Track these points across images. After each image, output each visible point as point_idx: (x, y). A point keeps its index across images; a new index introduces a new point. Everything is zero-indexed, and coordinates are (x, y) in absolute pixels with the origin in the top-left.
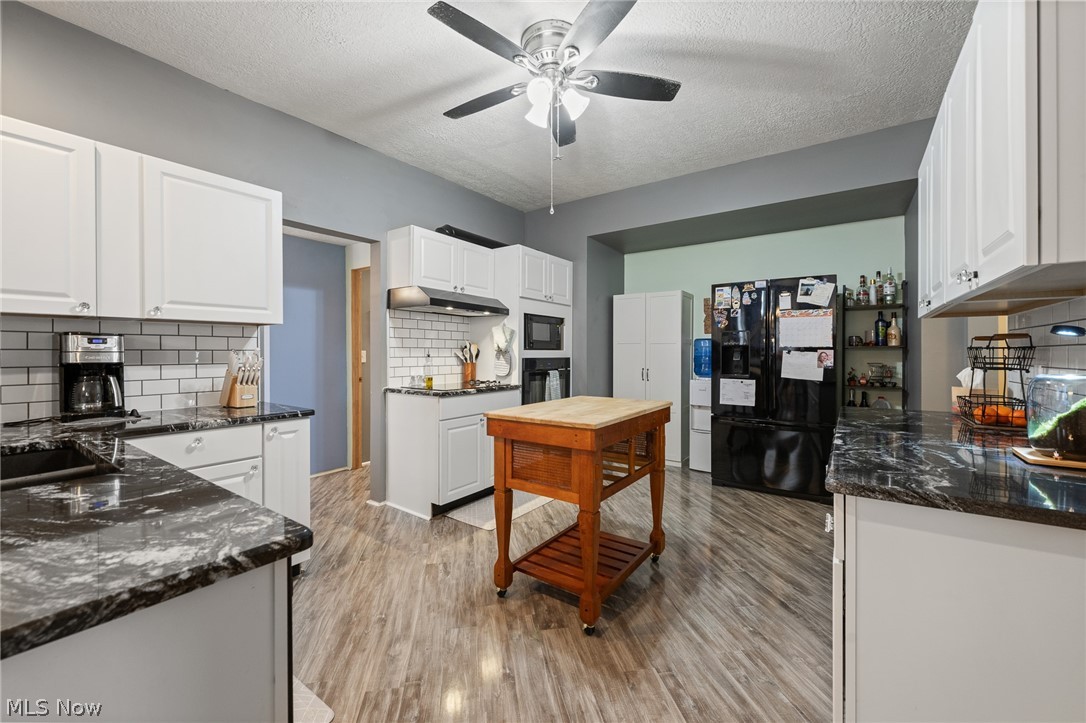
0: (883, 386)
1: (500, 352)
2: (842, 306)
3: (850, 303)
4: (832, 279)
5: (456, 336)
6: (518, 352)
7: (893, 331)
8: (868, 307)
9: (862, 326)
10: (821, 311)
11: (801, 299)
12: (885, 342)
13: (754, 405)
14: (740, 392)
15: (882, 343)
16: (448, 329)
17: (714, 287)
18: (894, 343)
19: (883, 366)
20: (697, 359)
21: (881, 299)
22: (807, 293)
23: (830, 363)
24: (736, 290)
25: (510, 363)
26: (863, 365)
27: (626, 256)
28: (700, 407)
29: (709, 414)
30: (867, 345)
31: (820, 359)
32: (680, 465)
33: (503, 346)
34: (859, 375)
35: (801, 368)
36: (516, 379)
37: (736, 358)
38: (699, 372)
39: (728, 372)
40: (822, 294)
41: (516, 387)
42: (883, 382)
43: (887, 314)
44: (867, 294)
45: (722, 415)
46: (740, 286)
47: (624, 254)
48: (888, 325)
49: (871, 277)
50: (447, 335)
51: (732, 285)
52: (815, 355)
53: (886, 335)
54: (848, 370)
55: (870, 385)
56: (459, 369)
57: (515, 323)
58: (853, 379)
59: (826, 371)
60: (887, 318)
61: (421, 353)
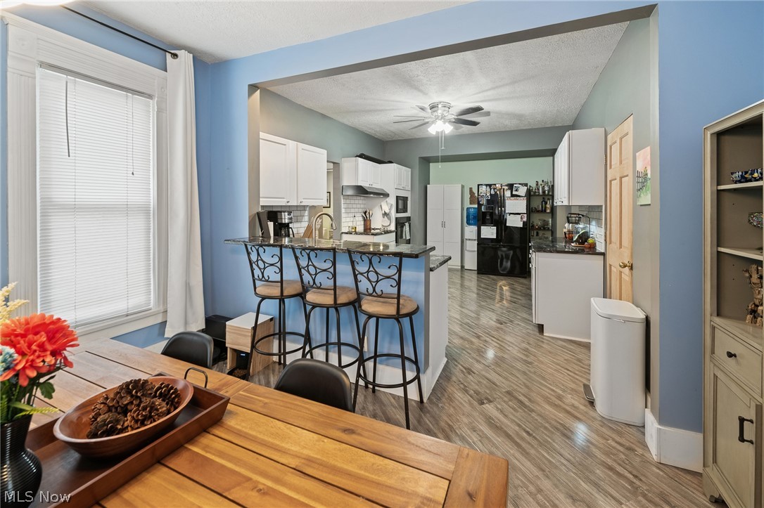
0: (544, 229)
1: (385, 214)
2: (530, 195)
3: (532, 193)
4: (526, 185)
5: (362, 206)
6: (394, 215)
7: (548, 206)
8: (539, 195)
9: (537, 203)
10: (522, 198)
11: (514, 193)
12: (545, 211)
13: (495, 237)
14: (489, 232)
15: (544, 211)
16: (360, 203)
17: (479, 185)
18: (548, 211)
19: (544, 221)
20: (468, 217)
21: (544, 192)
22: (516, 190)
23: (525, 219)
24: (488, 187)
25: (390, 219)
26: (537, 220)
27: (431, 164)
28: (469, 240)
29: (476, 242)
30: (538, 211)
31: (521, 218)
32: (460, 268)
33: (387, 211)
34: (535, 225)
35: (514, 222)
36: (393, 227)
37: (488, 217)
38: (468, 223)
39: (484, 223)
40: (522, 191)
41: (393, 232)
42: (544, 227)
43: (546, 198)
44: (538, 189)
45: (482, 242)
46: (490, 186)
47: (430, 162)
48: (546, 203)
49: (540, 182)
50: (358, 206)
51: (487, 185)
52: (520, 216)
53: (546, 207)
54: (531, 222)
55: (540, 228)
56: (362, 223)
57: (392, 200)
58: (533, 226)
59: (524, 222)
60: (546, 200)
61: (352, 215)
